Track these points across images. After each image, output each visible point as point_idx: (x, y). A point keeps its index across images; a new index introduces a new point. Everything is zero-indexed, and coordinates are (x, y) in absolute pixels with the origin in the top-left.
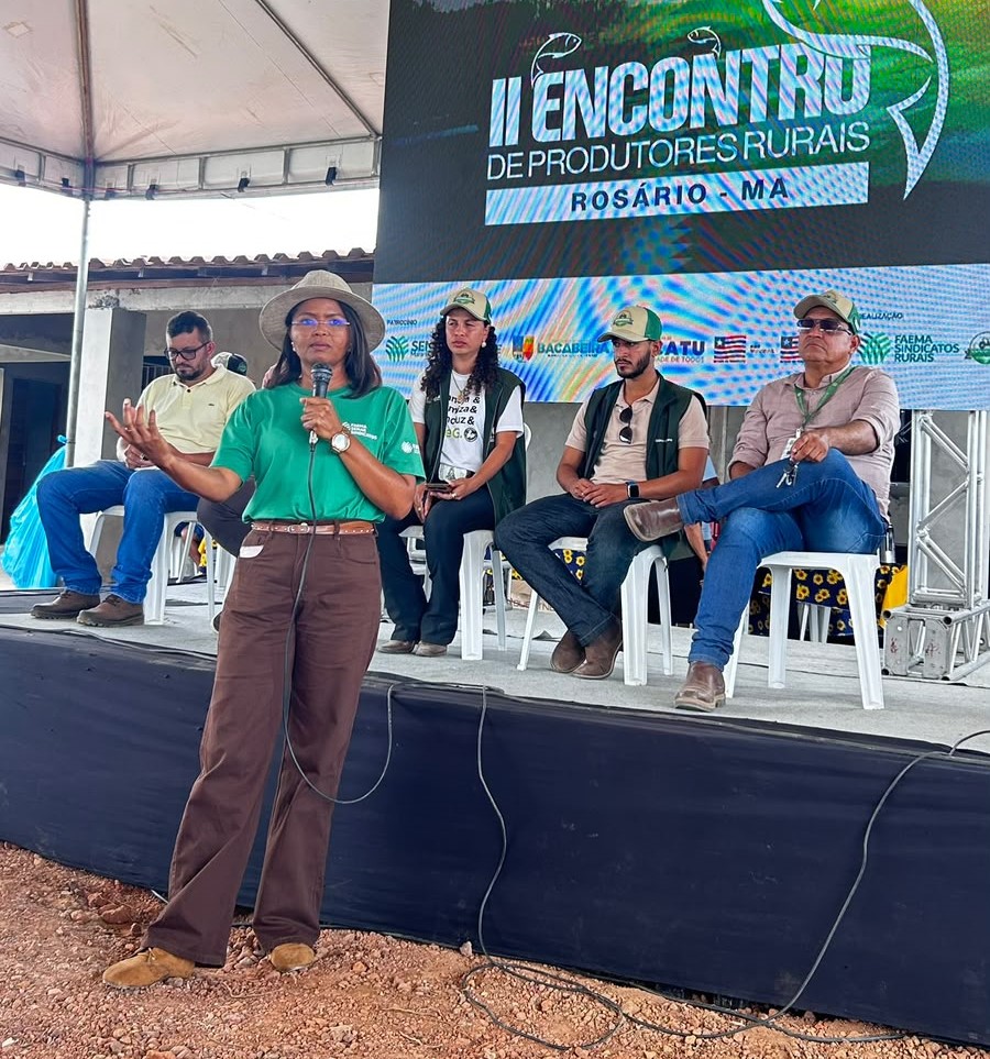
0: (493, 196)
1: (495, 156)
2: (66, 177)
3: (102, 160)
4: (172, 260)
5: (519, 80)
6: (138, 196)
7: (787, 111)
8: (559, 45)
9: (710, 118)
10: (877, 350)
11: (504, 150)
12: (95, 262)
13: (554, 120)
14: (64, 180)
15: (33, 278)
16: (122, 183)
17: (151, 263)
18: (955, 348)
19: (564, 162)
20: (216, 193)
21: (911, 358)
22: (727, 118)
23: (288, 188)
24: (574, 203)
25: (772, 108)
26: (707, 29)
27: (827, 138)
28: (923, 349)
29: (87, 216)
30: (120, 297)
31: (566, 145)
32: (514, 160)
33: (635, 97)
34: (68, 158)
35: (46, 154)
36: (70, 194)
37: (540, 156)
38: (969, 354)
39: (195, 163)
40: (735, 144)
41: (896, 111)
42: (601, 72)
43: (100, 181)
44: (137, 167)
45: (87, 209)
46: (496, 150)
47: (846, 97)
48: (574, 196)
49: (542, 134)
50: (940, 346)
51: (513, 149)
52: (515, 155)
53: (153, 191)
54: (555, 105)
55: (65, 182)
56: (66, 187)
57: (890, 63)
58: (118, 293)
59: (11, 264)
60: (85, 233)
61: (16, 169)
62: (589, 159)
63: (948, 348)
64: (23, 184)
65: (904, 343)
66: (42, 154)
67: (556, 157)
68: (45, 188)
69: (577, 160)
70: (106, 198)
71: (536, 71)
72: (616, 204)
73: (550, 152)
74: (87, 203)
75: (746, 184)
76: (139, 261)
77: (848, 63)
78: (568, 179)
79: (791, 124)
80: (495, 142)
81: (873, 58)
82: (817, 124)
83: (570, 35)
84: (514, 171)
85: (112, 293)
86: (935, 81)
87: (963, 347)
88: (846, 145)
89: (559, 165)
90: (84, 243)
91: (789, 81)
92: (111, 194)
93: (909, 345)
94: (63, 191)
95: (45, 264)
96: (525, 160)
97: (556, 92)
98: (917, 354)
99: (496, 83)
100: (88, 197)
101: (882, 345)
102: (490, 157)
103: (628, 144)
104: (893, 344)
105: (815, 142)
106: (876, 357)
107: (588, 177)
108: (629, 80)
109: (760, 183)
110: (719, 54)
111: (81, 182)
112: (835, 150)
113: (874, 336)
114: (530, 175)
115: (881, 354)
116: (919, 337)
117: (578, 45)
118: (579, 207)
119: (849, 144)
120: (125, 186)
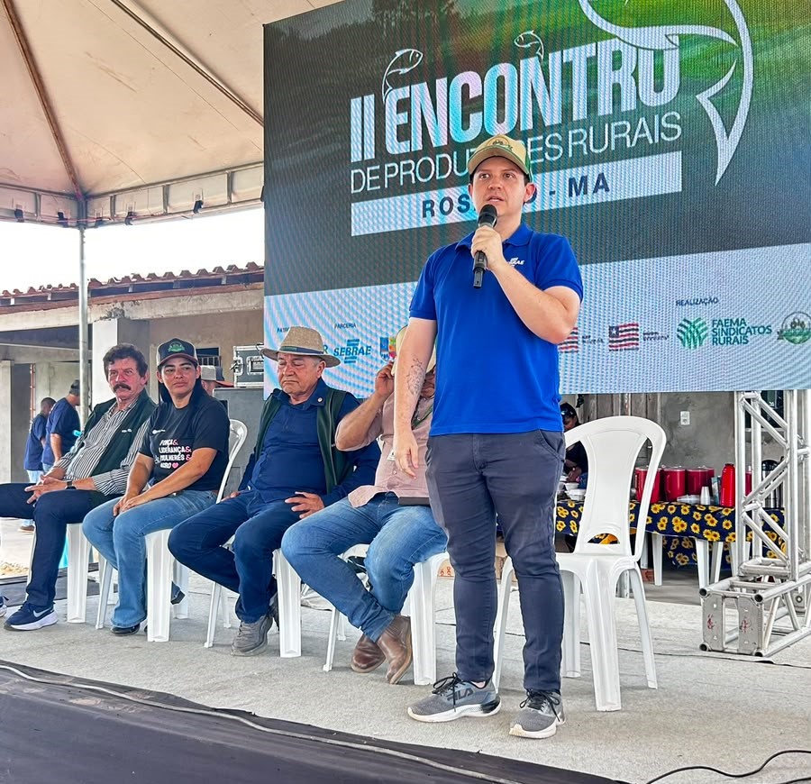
0: (356, 208)
1: (356, 171)
2: (61, 211)
3: (90, 194)
4: (150, 276)
5: (372, 97)
6: (120, 222)
7: (605, 108)
8: (403, 61)
9: (537, 118)
10: (696, 335)
11: (364, 164)
12: (94, 281)
13: (404, 133)
14: (59, 213)
15: (52, 297)
16: (106, 213)
17: (135, 280)
18: (768, 329)
19: (414, 172)
20: (178, 216)
21: (727, 341)
22: (552, 117)
23: (232, 206)
24: (425, 210)
25: (592, 104)
26: (531, 33)
27: (642, 131)
28: (738, 331)
29: (82, 243)
30: (124, 308)
31: (415, 156)
32: (372, 173)
33: (471, 105)
34: (61, 194)
35: (41, 193)
36: (66, 225)
37: (394, 167)
38: (781, 335)
39: (160, 190)
40: (559, 143)
41: (703, 98)
42: (441, 84)
43: (91, 212)
44: (117, 197)
45: (82, 237)
46: (357, 165)
47: (659, 88)
48: (425, 203)
49: (394, 146)
50: (754, 328)
51: (370, 163)
52: (373, 168)
53: (131, 218)
54: (403, 118)
55: (61, 215)
56: (62, 220)
57: (696, 50)
58: (122, 305)
59: (31, 288)
60: (82, 258)
61: (14, 208)
62: (435, 168)
63: (761, 330)
64: (22, 221)
65: (720, 327)
66: (37, 193)
67: (407, 167)
68: (43, 222)
69: (425, 169)
70: (95, 227)
71: (386, 88)
72: (459, 209)
73: (402, 163)
74: (82, 232)
75: (572, 181)
76: (126, 279)
77: (658, 54)
78: (419, 188)
79: (609, 119)
80: (356, 157)
81: (681, 47)
82: (632, 117)
83: (413, 51)
84: (373, 183)
85: (118, 305)
86: (741, 64)
87: (776, 328)
88: (660, 136)
89: (410, 175)
90: (82, 265)
91: (606, 78)
92: (100, 222)
93: (725, 329)
94: (58, 224)
95: (57, 286)
96: (381, 173)
97: (404, 105)
98: (732, 337)
99: (353, 101)
100: (82, 227)
101: (699, 330)
102: (352, 172)
103: (468, 151)
104: (710, 328)
105: (632, 135)
106: (695, 343)
107: (435, 185)
108: (465, 88)
109: (584, 179)
110: (542, 57)
111: (75, 213)
112: (651, 142)
113: (692, 321)
114: (386, 186)
115: (700, 338)
116: (734, 320)
117: (420, 59)
118: (428, 213)
119: (662, 134)
120: (109, 215)
